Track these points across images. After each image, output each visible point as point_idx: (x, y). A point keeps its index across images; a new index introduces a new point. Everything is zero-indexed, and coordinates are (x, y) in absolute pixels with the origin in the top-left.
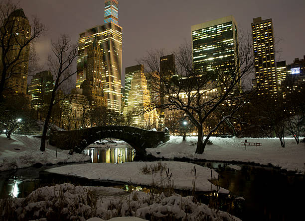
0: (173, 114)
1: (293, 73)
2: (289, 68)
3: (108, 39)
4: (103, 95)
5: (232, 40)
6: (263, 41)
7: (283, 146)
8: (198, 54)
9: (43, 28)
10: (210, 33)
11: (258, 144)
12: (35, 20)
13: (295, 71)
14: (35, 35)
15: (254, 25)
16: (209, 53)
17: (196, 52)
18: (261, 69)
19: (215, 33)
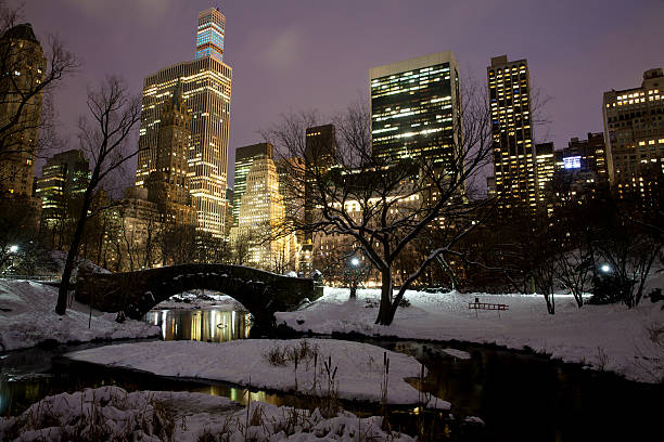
0: (330, 243)
1: (569, 166)
2: (560, 156)
3: (202, 89)
4: (189, 202)
5: (448, 98)
6: (510, 102)
7: (553, 313)
8: (381, 125)
9: (72, 60)
10: (405, 85)
11: (502, 307)
12: (55, 44)
13: (572, 163)
14: (53, 74)
15: (492, 71)
16: (404, 124)
17: (378, 120)
18: (505, 156)
19: (417, 83)
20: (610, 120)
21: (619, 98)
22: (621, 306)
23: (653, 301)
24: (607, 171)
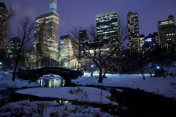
0: (85, 61)
1: (148, 41)
2: (146, 38)
3: (51, 20)
4: (48, 51)
5: (117, 23)
6: (133, 24)
7: (144, 79)
8: (99, 30)
9: (15, 12)
10: (105, 19)
12: (10, 7)
14: (10, 16)
15: (128, 16)
16: (105, 30)
18: (131, 38)
19: (108, 19)
20: (159, 28)
21: (162, 23)
22: (162, 77)
23: (171, 76)
24: (158, 42)
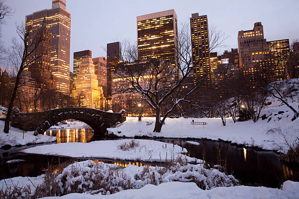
0: (119, 97)
1: (224, 63)
2: (220, 58)
3: (56, 23)
4: (52, 77)
5: (173, 31)
6: (200, 34)
7: (225, 125)
8: (142, 43)
10: (153, 24)
11: (205, 124)
15: (192, 20)
16: (152, 42)
17: (141, 40)
18: (197, 58)
19: (158, 24)
20: (241, 43)
21: (244, 34)
22: (251, 121)
23: (263, 119)
24: (239, 65)
